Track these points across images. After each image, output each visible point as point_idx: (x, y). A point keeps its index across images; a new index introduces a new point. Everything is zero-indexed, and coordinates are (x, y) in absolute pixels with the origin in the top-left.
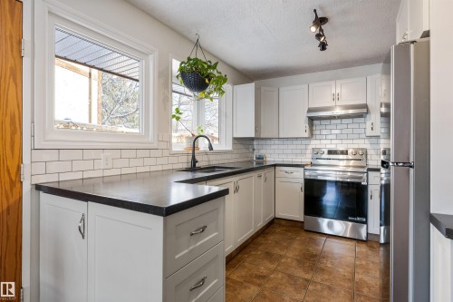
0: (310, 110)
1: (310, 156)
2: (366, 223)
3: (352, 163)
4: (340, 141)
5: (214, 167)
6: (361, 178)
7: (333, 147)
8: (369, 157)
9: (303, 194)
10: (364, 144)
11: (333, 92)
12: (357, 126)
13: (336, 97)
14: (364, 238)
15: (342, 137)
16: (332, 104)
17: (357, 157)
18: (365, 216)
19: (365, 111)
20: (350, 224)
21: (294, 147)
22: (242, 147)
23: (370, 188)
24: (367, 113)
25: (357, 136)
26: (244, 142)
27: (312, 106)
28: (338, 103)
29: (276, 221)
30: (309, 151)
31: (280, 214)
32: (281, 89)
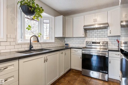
0: (84, 26)
1: (85, 44)
2: (108, 73)
3: (102, 47)
4: (97, 38)
5: (43, 49)
6: (105, 54)
7: (94, 41)
8: (109, 45)
9: (81, 60)
10: (107, 39)
11: (94, 18)
12: (103, 32)
13: (95, 20)
14: (107, 80)
15: (98, 37)
16: (94, 23)
17: (104, 45)
18: (107, 70)
19: (107, 25)
20: (101, 73)
21: (79, 41)
22: (59, 41)
23: (109, 58)
24: (108, 26)
25: (104, 36)
26: (60, 39)
27: (85, 24)
28: (96, 23)
29: (71, 70)
30: (85, 42)
31: (73, 67)
32: (74, 18)
